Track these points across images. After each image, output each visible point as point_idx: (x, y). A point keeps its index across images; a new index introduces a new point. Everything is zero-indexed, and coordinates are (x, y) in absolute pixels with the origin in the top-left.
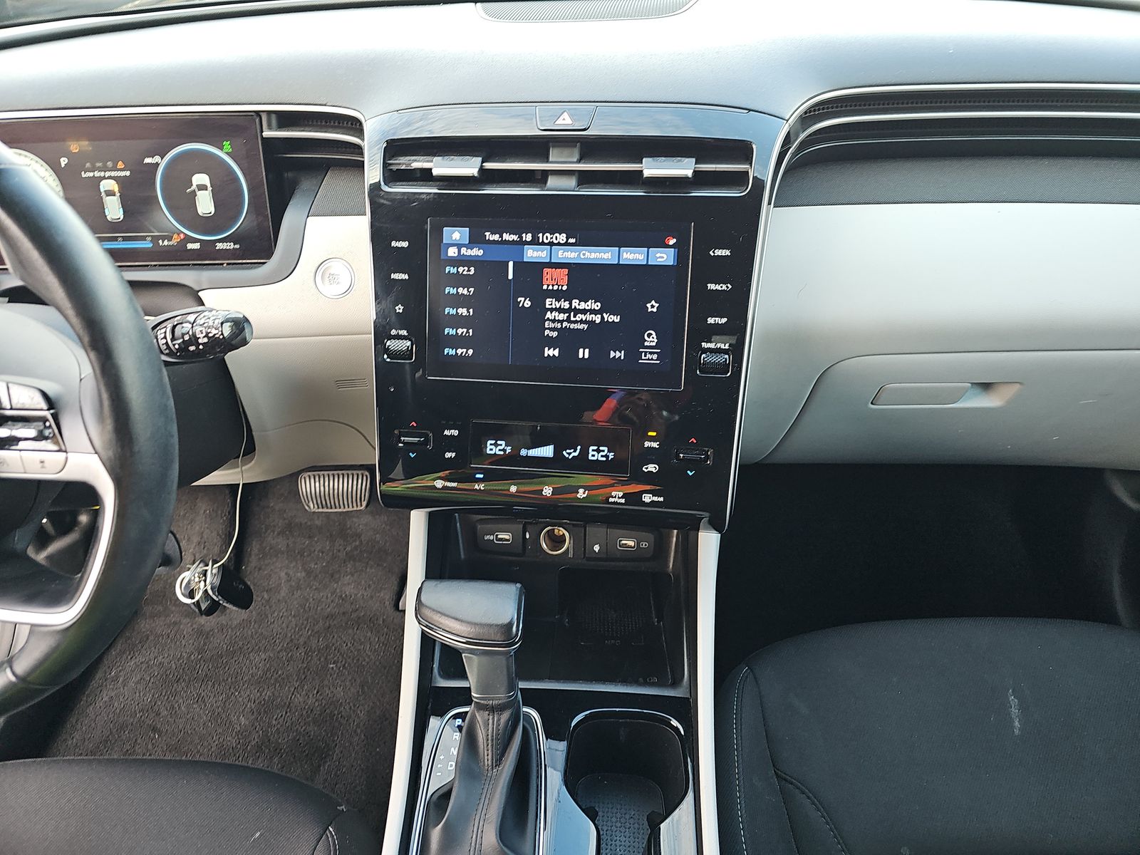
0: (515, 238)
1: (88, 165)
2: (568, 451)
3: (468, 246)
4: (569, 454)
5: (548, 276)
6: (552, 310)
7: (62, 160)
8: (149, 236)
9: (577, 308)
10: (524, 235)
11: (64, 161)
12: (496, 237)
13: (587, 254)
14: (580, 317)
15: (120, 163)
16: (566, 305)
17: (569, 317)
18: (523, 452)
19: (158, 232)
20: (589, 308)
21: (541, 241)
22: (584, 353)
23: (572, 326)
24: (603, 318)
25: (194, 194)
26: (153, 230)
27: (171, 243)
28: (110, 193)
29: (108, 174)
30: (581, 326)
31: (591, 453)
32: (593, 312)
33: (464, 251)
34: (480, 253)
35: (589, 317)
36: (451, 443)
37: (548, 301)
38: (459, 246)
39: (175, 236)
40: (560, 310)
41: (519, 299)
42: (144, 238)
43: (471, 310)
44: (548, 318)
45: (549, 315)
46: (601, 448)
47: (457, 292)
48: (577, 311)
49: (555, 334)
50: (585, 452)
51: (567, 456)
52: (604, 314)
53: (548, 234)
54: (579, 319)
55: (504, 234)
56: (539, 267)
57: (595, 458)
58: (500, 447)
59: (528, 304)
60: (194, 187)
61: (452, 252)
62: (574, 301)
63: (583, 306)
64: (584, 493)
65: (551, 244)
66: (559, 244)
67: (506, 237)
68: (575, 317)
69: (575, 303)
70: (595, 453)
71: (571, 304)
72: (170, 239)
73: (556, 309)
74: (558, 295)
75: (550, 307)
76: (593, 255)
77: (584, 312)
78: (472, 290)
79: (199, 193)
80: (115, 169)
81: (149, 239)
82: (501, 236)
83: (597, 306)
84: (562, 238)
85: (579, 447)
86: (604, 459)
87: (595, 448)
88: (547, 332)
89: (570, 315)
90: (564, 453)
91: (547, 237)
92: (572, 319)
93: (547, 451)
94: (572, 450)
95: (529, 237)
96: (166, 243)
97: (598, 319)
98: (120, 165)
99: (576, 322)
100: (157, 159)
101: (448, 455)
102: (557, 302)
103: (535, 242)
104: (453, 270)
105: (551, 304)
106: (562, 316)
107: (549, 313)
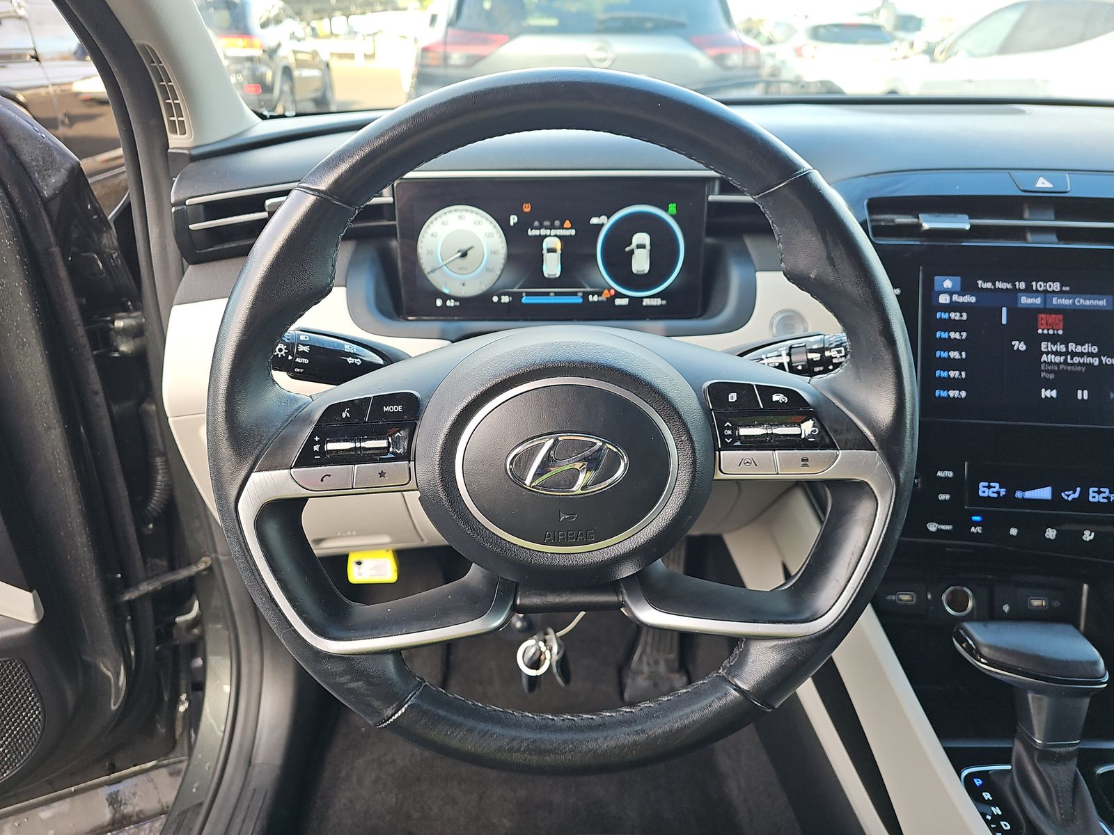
0: (1009, 286)
1: (536, 223)
2: (1067, 493)
3: (961, 294)
4: (1068, 496)
5: (1043, 322)
6: (1047, 353)
7: (512, 217)
8: (580, 292)
9: (1074, 350)
10: (1017, 283)
11: (514, 219)
12: (989, 285)
13: (1081, 301)
14: (1076, 360)
15: (567, 222)
16: (1062, 348)
17: (1066, 360)
18: (1019, 494)
19: (591, 288)
20: (1086, 351)
21: (1034, 288)
22: (1083, 395)
23: (1069, 368)
24: (1100, 361)
25: (632, 252)
26: (586, 286)
27: (600, 298)
28: (551, 250)
29: (553, 232)
30: (1079, 368)
31: (1091, 494)
32: (1090, 355)
33: (955, 298)
34: (973, 299)
35: (1087, 360)
36: (945, 485)
37: (1043, 345)
38: (951, 293)
39: (606, 291)
40: (1057, 353)
41: (1013, 343)
42: (575, 294)
43: (963, 354)
44: (1045, 361)
45: (1044, 358)
46: (1102, 490)
47: (950, 337)
48: (1074, 354)
49: (1052, 376)
50: (1085, 494)
51: (1066, 498)
52: (1102, 357)
53: (1042, 283)
54: (1076, 362)
55: (997, 283)
56: (1033, 312)
57: (1096, 500)
58: (992, 490)
59: (1022, 347)
60: (633, 246)
61: (944, 299)
62: (1070, 344)
63: (1079, 349)
64: (1090, 535)
65: (1045, 292)
66: (1053, 292)
67: (999, 285)
68: (1072, 359)
69: (1072, 346)
70: (1096, 495)
71: (1067, 347)
72: (600, 294)
73: (1052, 353)
74: (1054, 339)
75: (1046, 350)
76: (1088, 303)
77: (1081, 355)
78: (964, 334)
79: (637, 252)
80: (561, 227)
81: (581, 294)
82: (994, 284)
83: (1095, 349)
84: (1056, 286)
85: (1078, 489)
86: (1106, 501)
87: (1096, 489)
88: (1043, 375)
89: (1067, 358)
90: (1063, 494)
91: (1040, 286)
92: (1069, 361)
93: (1045, 493)
94: (1071, 492)
95: (1022, 285)
96: (596, 298)
97: (1096, 362)
98: (567, 224)
99: (1074, 364)
100: (603, 219)
101: (942, 497)
102: (1052, 346)
103: (1029, 290)
104: (945, 316)
105: (1047, 348)
106: (1058, 359)
107: (1044, 355)
